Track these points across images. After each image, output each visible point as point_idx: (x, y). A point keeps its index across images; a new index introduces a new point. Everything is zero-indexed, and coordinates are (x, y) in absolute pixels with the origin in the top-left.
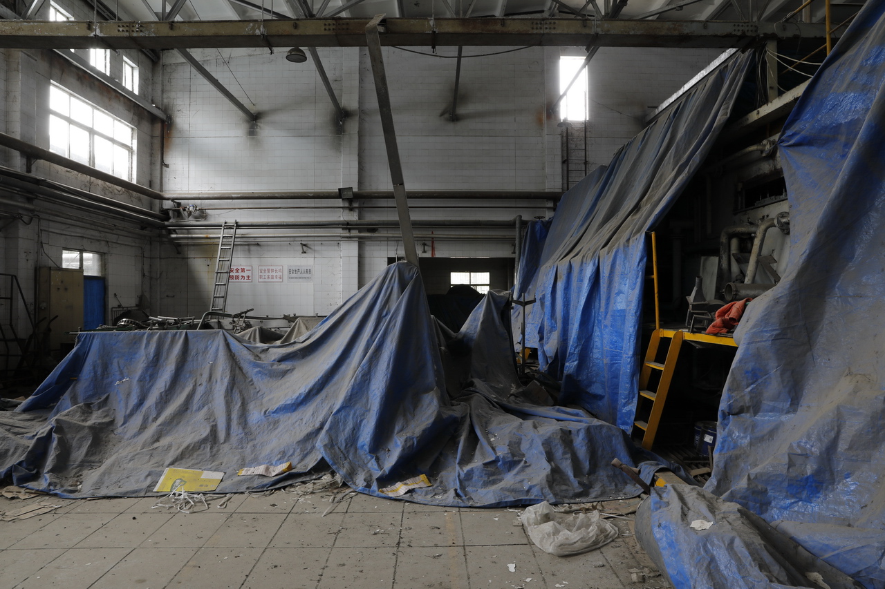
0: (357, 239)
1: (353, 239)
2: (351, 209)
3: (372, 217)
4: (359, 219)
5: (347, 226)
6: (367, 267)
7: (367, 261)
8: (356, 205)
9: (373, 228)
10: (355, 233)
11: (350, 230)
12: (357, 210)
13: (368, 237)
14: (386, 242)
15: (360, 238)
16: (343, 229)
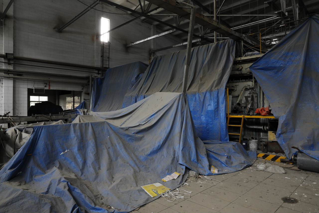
0: (13, 79)
1: (10, 79)
2: (9, 64)
3: (20, 69)
4: (13, 69)
5: (7, 72)
6: (17, 92)
7: (17, 89)
8: (12, 62)
9: (20, 74)
10: (11, 75)
11: (8, 74)
12: (13, 65)
13: (18, 78)
14: (27, 81)
15: (14, 78)
16: (4, 73)
